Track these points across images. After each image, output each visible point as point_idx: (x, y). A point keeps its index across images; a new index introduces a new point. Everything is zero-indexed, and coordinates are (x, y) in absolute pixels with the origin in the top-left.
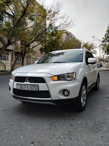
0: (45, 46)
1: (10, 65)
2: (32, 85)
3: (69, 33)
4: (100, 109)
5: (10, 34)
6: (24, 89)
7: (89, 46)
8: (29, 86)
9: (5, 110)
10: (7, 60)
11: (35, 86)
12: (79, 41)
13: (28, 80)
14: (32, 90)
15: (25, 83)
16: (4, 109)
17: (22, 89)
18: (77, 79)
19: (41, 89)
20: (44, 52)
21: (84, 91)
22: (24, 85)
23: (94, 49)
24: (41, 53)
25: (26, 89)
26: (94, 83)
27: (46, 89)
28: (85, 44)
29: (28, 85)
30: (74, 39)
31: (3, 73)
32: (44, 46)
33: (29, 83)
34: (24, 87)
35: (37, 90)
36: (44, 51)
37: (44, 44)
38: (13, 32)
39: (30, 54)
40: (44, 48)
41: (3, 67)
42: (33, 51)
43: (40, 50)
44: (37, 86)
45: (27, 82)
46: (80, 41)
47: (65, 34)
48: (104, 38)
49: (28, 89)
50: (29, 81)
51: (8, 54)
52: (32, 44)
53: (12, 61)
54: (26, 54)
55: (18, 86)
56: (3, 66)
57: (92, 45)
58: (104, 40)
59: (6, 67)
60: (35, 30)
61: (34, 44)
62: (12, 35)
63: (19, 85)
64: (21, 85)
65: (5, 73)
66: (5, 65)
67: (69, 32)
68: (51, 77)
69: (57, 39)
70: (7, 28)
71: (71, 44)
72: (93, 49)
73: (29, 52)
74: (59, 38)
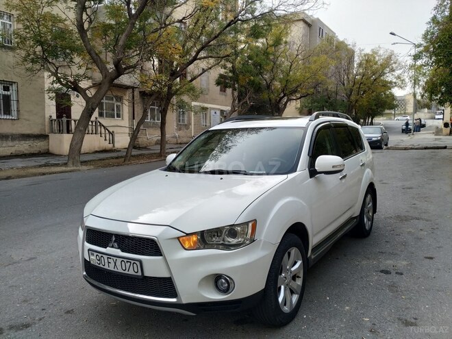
0: (233, 70)
1: (127, 130)
2: (125, 260)
3: (313, 21)
4: (342, 321)
5: (121, 43)
6: (106, 267)
7: (379, 63)
8: (119, 260)
9: (68, 312)
10: (118, 116)
11: (132, 262)
12: (347, 45)
13: (115, 241)
14: (126, 272)
15: (109, 250)
16: (68, 306)
17: (101, 266)
18: (261, 240)
19: (148, 273)
20: (231, 89)
21: (295, 263)
22: (105, 257)
23: (397, 73)
24: (223, 90)
25: (111, 268)
26: (351, 219)
27: (162, 273)
28: (368, 55)
29: (115, 258)
30: (331, 39)
31: (107, 159)
32: (230, 71)
33: (118, 252)
34: (106, 261)
35: (140, 274)
36: (230, 87)
37: (229, 65)
38: (129, 36)
39: (185, 98)
40: (230, 74)
41: (108, 138)
42: (193, 89)
43: (218, 83)
44: (138, 263)
45: (113, 247)
46: (351, 47)
47: (301, 24)
48: (420, 46)
49: (116, 270)
50: (118, 245)
51: (120, 99)
52: (191, 67)
53: (134, 119)
54: (174, 100)
55: (92, 257)
56: (108, 136)
57: (390, 58)
58: (420, 52)
59: (116, 139)
60: (200, 23)
61: (197, 66)
62: (127, 47)
63: (95, 254)
64: (100, 255)
65: (112, 158)
66: (112, 134)
67: (315, 17)
68: (178, 238)
69: (271, 46)
70: (113, 22)
71: (315, 62)
72: (392, 70)
73: (182, 94)
74: (277, 42)
